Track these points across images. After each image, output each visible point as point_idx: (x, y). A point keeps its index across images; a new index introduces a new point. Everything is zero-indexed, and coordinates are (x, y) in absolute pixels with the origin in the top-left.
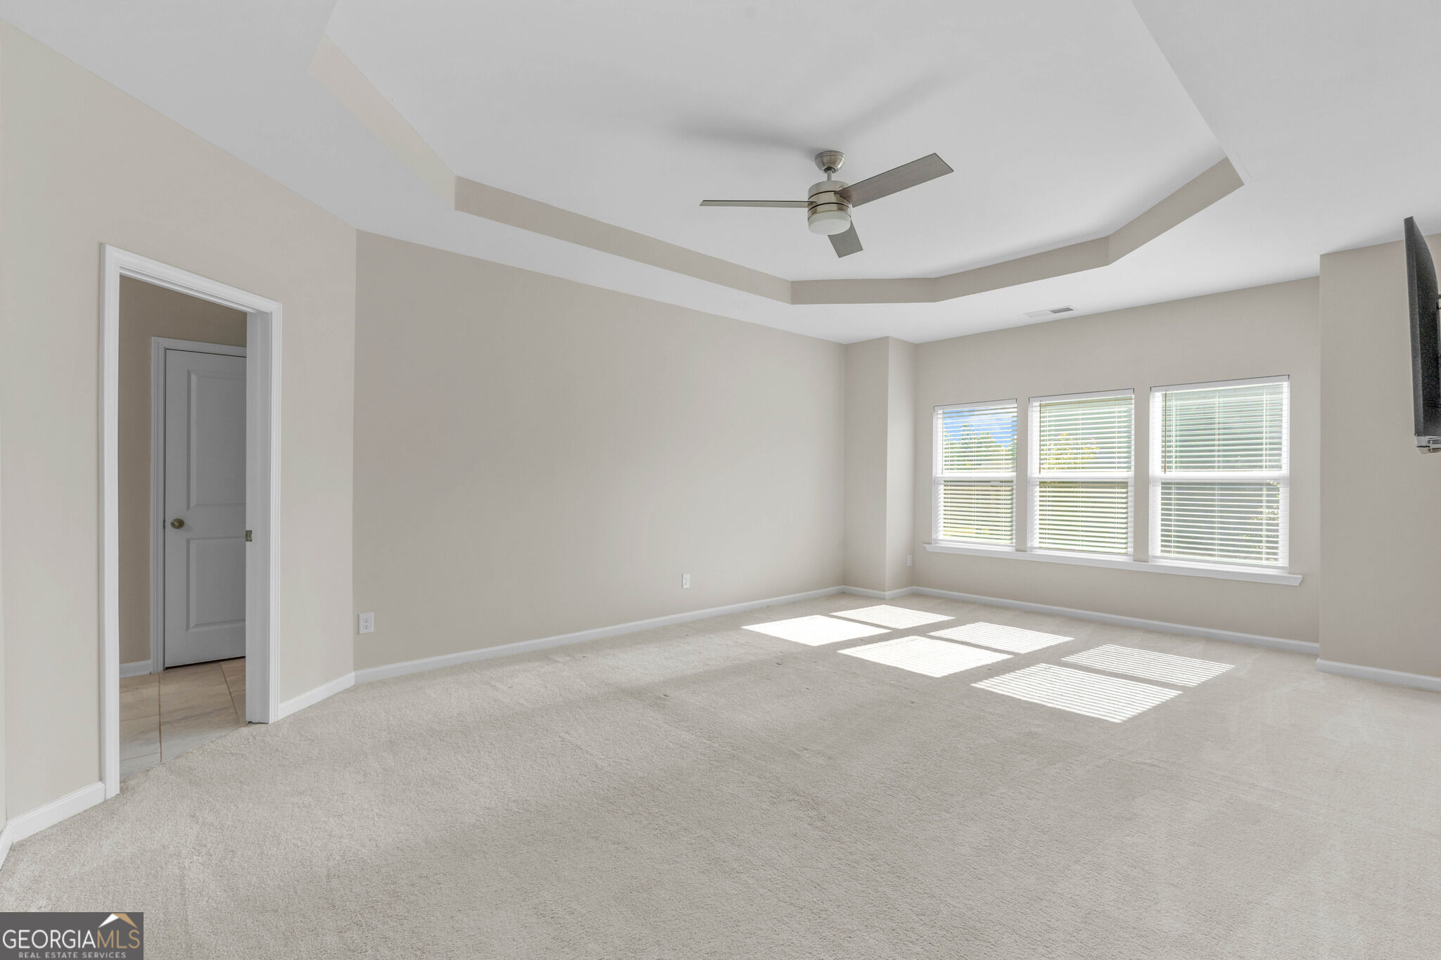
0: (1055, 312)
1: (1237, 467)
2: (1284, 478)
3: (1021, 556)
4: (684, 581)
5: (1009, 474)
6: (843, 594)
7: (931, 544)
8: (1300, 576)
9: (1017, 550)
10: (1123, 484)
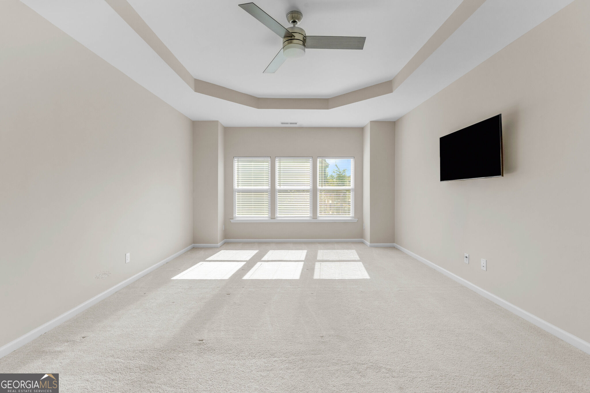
0: (282, 123)
1: (340, 185)
2: (352, 189)
3: (273, 221)
4: (127, 258)
5: (267, 187)
6: (194, 249)
7: (233, 219)
8: (357, 219)
9: (271, 219)
10: (307, 191)
